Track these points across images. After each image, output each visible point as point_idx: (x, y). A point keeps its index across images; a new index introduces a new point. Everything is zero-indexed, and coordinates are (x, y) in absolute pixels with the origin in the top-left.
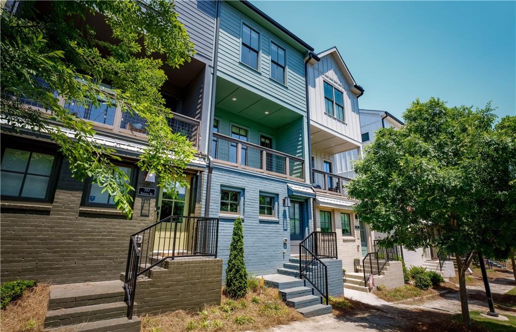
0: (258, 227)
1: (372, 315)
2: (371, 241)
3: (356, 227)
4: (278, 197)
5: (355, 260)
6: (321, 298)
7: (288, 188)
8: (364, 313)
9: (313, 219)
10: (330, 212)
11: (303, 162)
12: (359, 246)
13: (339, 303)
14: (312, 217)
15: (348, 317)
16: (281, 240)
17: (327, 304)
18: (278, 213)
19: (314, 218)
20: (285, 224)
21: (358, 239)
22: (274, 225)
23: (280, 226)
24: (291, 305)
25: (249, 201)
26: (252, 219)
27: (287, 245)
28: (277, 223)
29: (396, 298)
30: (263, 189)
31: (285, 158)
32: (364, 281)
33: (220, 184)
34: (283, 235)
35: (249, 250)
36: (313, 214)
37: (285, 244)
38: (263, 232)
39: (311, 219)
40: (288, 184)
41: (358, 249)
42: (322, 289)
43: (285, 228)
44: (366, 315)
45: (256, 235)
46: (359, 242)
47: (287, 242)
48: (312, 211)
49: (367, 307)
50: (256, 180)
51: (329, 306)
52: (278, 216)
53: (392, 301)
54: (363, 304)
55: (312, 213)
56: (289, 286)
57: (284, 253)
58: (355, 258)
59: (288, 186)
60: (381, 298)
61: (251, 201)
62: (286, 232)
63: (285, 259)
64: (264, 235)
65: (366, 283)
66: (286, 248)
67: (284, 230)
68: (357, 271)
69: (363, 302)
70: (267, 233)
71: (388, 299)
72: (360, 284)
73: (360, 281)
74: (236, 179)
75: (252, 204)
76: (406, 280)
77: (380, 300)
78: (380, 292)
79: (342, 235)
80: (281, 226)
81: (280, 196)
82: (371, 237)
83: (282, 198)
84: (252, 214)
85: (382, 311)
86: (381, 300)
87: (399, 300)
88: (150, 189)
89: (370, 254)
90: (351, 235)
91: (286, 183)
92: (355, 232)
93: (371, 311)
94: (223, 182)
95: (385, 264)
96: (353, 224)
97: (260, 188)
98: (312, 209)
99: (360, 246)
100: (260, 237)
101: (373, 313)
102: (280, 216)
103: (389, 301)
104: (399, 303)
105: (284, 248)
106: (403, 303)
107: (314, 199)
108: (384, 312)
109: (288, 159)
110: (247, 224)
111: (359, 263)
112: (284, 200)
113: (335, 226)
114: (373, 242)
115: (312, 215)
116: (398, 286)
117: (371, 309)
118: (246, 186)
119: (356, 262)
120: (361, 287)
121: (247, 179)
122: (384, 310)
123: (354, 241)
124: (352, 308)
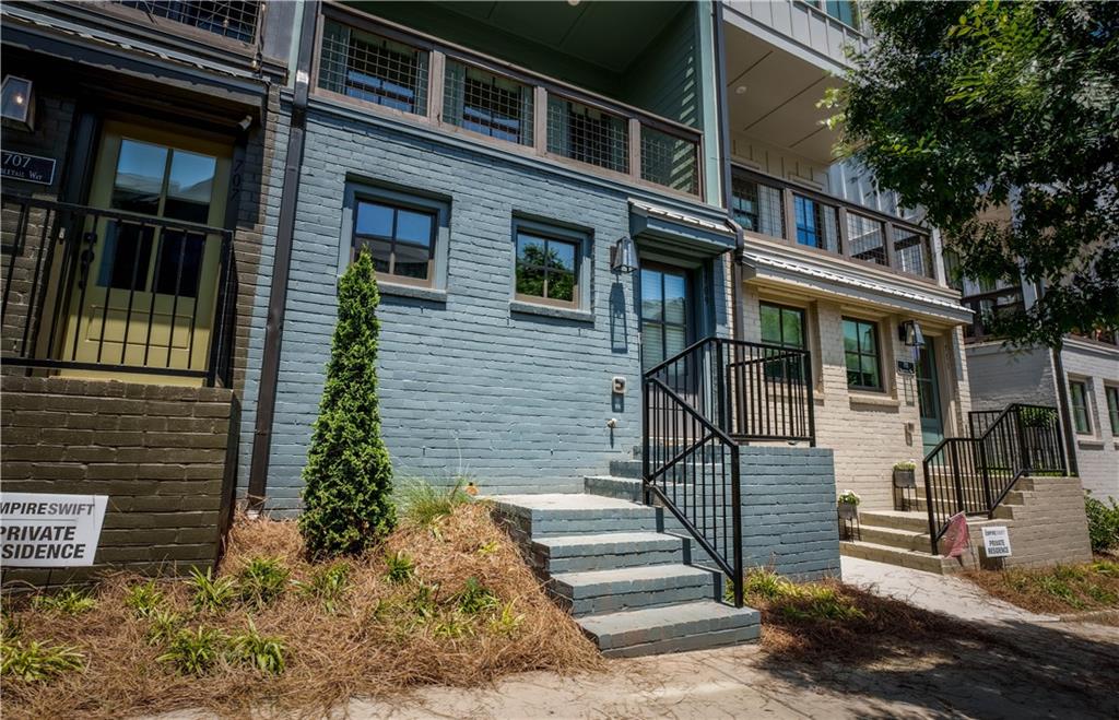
0: (503, 331)
1: (960, 667)
2: (959, 414)
3: (901, 365)
4: (591, 242)
5: (896, 469)
6: (717, 576)
7: (631, 214)
8: (920, 654)
9: (731, 325)
10: (803, 311)
11: (695, 139)
12: (911, 426)
13: (803, 604)
14: (730, 318)
15: (832, 666)
16: (601, 385)
17: (739, 604)
18: (593, 293)
19: (735, 321)
20: (619, 330)
21: (910, 404)
22: (575, 330)
23: (598, 338)
24: (563, 598)
25: (468, 239)
26: (478, 301)
27: (626, 400)
28: (588, 323)
29: (1068, 598)
30: (528, 207)
31: (627, 119)
32: (929, 536)
33: (344, 170)
34: (608, 368)
35: (466, 406)
36: (734, 308)
37: (617, 398)
38: (529, 351)
39: (724, 322)
40: (630, 199)
41: (908, 436)
42: (720, 542)
43: (616, 345)
44: (927, 663)
45: (496, 356)
46: (911, 415)
47: (624, 391)
48: (729, 298)
49: (935, 629)
50: (498, 173)
51: (746, 611)
52: (592, 302)
53: (1049, 609)
54: (922, 615)
55: (730, 304)
56: (584, 525)
57: (612, 426)
58: (896, 463)
59: (630, 205)
60: (1000, 595)
61: (476, 240)
62: (621, 359)
63: (617, 446)
64: (530, 360)
65: (934, 540)
66: (622, 411)
67: (615, 350)
68: (903, 505)
69: (921, 606)
70: (539, 352)
71: (1034, 602)
72: (914, 544)
73: (914, 534)
74: (412, 161)
75: (481, 250)
76: (1098, 544)
77: (995, 601)
78: (997, 576)
79: (846, 386)
80: (602, 335)
81: (597, 235)
82: (958, 403)
83: (609, 245)
84: (479, 284)
85: (1013, 649)
86: (1003, 603)
87: (1082, 607)
88: (29, 157)
89: (953, 441)
90: (881, 390)
91: (626, 196)
92: (899, 380)
93: (954, 647)
94: (359, 165)
95: (1012, 483)
96: (890, 354)
97: (514, 201)
98: (729, 291)
99: (918, 427)
100: (511, 366)
101: (965, 657)
102: (597, 303)
103: (1035, 607)
104: (1085, 619)
105: (614, 410)
106: (1102, 621)
107: (738, 257)
108: (1023, 654)
109: (635, 126)
110: (459, 316)
111: (912, 478)
112: (614, 251)
113: (819, 356)
114: (965, 418)
115: (730, 311)
116: (1068, 559)
117: (958, 636)
118: (458, 188)
119: (901, 477)
120: (917, 554)
121: (460, 166)
122: (1023, 647)
123: (893, 409)
124: (859, 627)
